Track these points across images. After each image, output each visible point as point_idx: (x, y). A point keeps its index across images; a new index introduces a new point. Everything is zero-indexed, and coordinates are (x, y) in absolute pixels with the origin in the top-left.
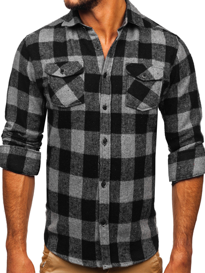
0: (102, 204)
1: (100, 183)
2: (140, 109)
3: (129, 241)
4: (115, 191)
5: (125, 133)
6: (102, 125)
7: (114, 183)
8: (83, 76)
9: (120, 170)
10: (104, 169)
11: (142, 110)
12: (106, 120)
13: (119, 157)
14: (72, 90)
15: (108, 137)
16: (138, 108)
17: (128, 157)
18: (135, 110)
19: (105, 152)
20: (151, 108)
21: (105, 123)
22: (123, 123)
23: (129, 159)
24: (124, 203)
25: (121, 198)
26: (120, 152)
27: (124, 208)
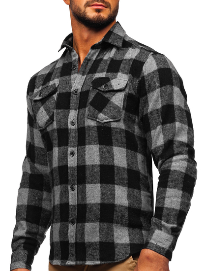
0: (72, 205)
1: (69, 187)
2: (99, 121)
3: (99, 240)
4: (82, 194)
5: (88, 145)
6: (71, 139)
7: (81, 186)
8: (55, 96)
9: (85, 174)
10: (72, 176)
11: (101, 122)
12: (74, 135)
13: (84, 164)
14: (45, 110)
15: (75, 150)
16: (97, 120)
17: (92, 164)
18: (95, 122)
19: (72, 162)
20: (112, 120)
21: (73, 138)
22: (87, 136)
23: (93, 165)
24: (90, 204)
25: (88, 199)
26: (84, 160)
27: (90, 208)
